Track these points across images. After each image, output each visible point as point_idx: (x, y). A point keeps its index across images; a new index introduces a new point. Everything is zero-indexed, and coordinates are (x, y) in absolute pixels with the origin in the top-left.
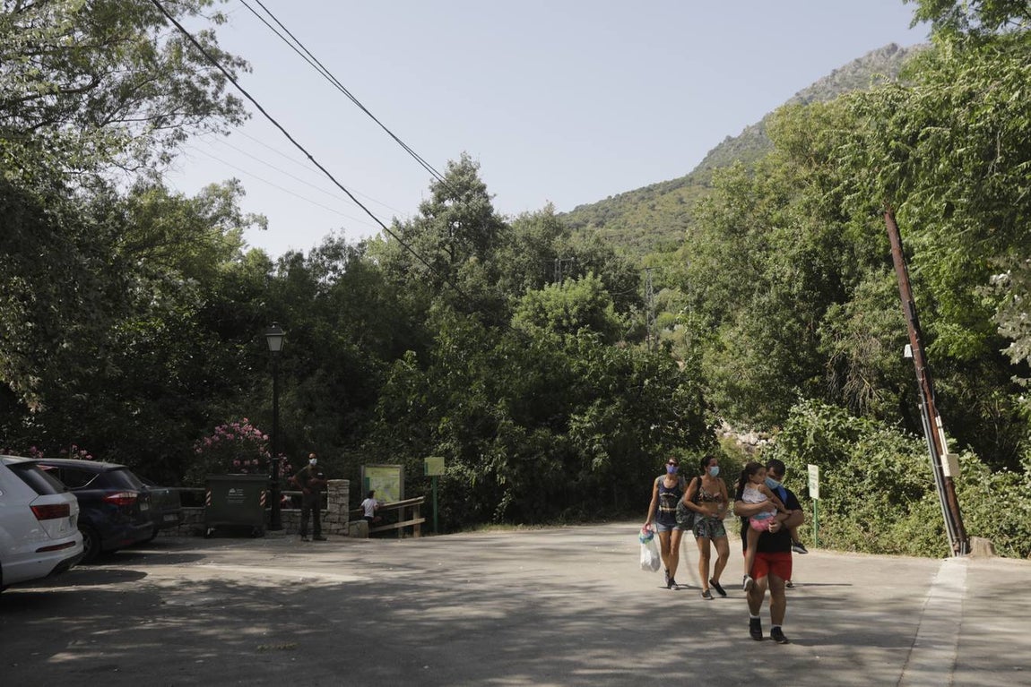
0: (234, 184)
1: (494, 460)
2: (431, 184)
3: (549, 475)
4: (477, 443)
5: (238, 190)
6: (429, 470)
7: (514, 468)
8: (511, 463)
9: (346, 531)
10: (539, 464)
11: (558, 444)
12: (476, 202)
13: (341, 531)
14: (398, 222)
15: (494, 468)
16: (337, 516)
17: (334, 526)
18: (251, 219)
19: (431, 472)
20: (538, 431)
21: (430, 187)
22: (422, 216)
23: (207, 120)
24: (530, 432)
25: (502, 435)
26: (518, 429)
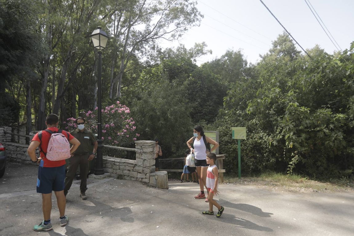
0: (203, 43)
1: (284, 130)
2: (272, 42)
3: (331, 144)
4: (271, 119)
5: (205, 45)
6: (235, 135)
7: (300, 136)
8: (298, 133)
9: (147, 181)
10: (321, 135)
11: (338, 120)
12: (288, 44)
13: (144, 180)
14: (261, 55)
15: (284, 136)
16: (142, 168)
17: (139, 176)
18: (207, 52)
19: (236, 137)
20: (319, 111)
21: (272, 44)
22: (269, 53)
23: (194, 23)
24: (312, 111)
25: (290, 113)
26: (303, 109)
